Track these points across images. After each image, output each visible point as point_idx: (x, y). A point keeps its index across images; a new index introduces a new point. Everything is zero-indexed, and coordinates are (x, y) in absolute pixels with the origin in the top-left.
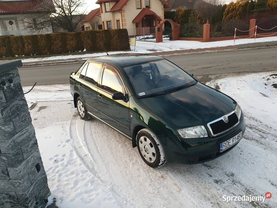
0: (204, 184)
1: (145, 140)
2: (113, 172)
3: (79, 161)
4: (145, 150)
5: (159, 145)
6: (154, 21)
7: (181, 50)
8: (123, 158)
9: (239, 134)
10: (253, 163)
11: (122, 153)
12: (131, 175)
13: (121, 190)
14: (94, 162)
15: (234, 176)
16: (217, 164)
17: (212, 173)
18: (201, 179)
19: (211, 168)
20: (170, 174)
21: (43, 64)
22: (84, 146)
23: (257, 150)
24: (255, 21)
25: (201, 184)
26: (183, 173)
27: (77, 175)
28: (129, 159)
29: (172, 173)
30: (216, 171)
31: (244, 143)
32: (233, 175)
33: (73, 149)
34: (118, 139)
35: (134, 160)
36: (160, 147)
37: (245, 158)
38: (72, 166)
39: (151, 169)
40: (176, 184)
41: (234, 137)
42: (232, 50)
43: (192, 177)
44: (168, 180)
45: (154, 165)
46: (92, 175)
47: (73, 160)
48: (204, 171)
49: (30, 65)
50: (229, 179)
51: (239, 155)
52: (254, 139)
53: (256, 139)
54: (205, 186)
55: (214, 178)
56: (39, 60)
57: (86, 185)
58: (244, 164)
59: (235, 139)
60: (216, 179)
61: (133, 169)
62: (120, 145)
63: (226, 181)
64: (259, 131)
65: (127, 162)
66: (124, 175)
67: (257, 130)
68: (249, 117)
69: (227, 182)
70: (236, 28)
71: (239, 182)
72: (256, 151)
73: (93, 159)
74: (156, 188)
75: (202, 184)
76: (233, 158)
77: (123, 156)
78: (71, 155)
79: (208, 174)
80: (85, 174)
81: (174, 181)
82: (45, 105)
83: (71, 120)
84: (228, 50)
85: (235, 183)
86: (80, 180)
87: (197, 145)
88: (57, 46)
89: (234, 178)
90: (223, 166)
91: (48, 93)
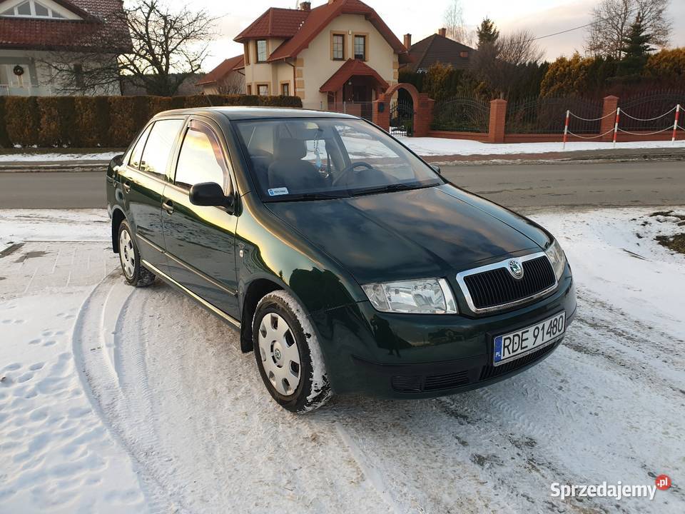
0: (439, 464)
1: (275, 323)
2: (169, 418)
3: (75, 383)
4: (273, 357)
5: (309, 336)
6: (374, 92)
7: (430, 155)
8: (211, 383)
9: (556, 319)
10: (596, 414)
11: (211, 370)
12: (221, 429)
13: (175, 471)
14: (120, 389)
15: (537, 446)
16: (486, 411)
17: (469, 434)
18: (433, 450)
19: (469, 423)
20: (340, 431)
21: (78, 167)
22: (108, 346)
23: (608, 381)
24: (616, 102)
25: (431, 466)
26: (380, 431)
27: (54, 420)
28: (227, 387)
29: (346, 430)
30: (482, 429)
31: (572, 361)
32: (531, 443)
33: (72, 351)
34: (211, 335)
35: (243, 389)
36: (312, 343)
37: (571, 399)
38: (47, 397)
39: (288, 414)
40: (350, 462)
41: (540, 326)
42: (558, 160)
43: (407, 444)
44: (330, 449)
45: (295, 401)
46: (100, 424)
47: (60, 379)
48: (447, 429)
49: (45, 168)
50: (518, 454)
51: (556, 390)
52: (603, 354)
53: (608, 352)
54: (441, 471)
55: (474, 451)
56: (72, 159)
57: (69, 451)
58: (568, 416)
59: (541, 332)
60: (479, 453)
61: (232, 414)
62: (212, 350)
63: (509, 458)
64: (615, 334)
65: (219, 395)
66: (200, 426)
67: (611, 330)
68: (592, 300)
69: (512, 462)
70: (568, 111)
71: (550, 463)
72: (606, 382)
73: (120, 381)
74: (286, 470)
75: (434, 465)
76: (536, 397)
77: (211, 378)
78: (59, 367)
79: (457, 438)
80: (78, 420)
81: (347, 451)
82: (44, 249)
83: (97, 285)
84: (547, 161)
85: (536, 465)
86: (57, 435)
87: (426, 342)
88: (122, 127)
89: (535, 453)
90: (504, 419)
91: (65, 225)
